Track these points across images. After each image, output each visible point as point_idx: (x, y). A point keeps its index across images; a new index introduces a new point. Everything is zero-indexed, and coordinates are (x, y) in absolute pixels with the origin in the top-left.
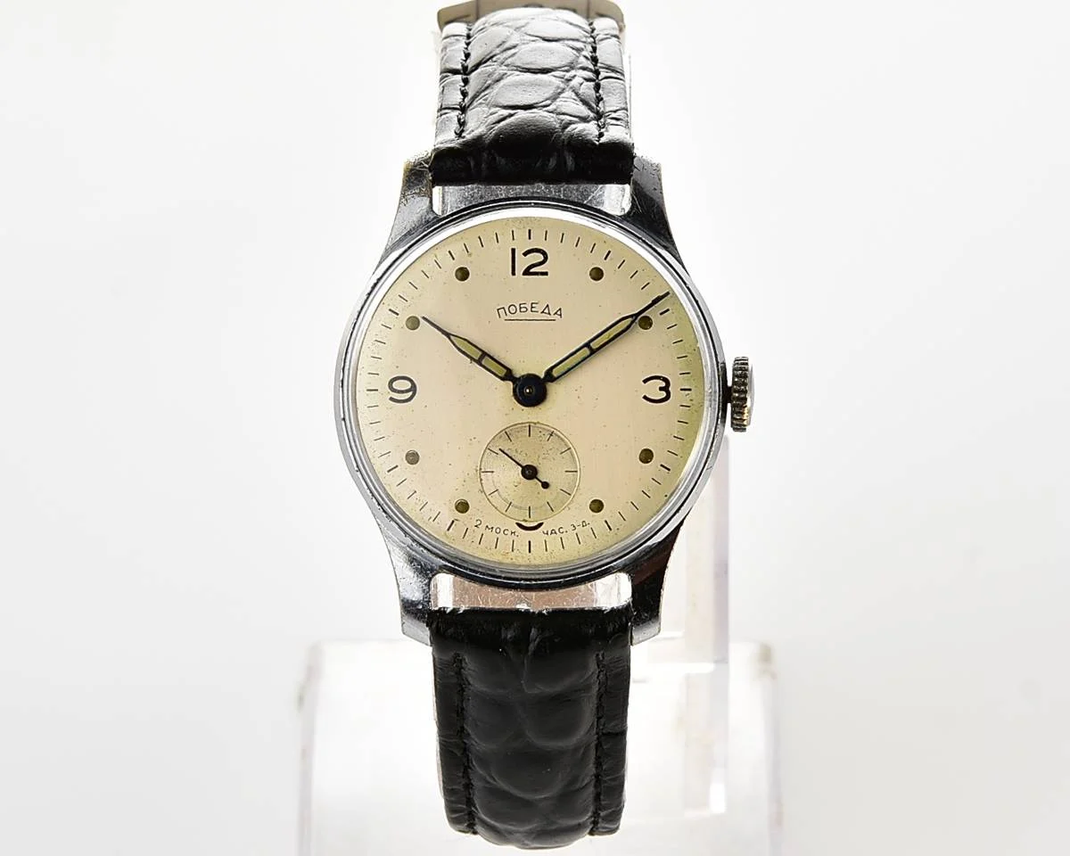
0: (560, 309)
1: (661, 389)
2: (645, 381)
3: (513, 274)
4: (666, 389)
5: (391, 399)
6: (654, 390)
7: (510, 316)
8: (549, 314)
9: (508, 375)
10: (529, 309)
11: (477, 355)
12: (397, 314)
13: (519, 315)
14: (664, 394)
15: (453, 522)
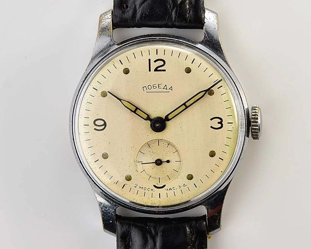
0: (172, 87)
1: (219, 123)
2: (211, 119)
3: (150, 71)
4: (221, 123)
5: (95, 129)
6: (215, 123)
7: (148, 90)
8: (167, 89)
9: (148, 118)
10: (157, 87)
11: (134, 109)
12: (97, 90)
13: (153, 90)
14: (220, 125)
15: (124, 185)
